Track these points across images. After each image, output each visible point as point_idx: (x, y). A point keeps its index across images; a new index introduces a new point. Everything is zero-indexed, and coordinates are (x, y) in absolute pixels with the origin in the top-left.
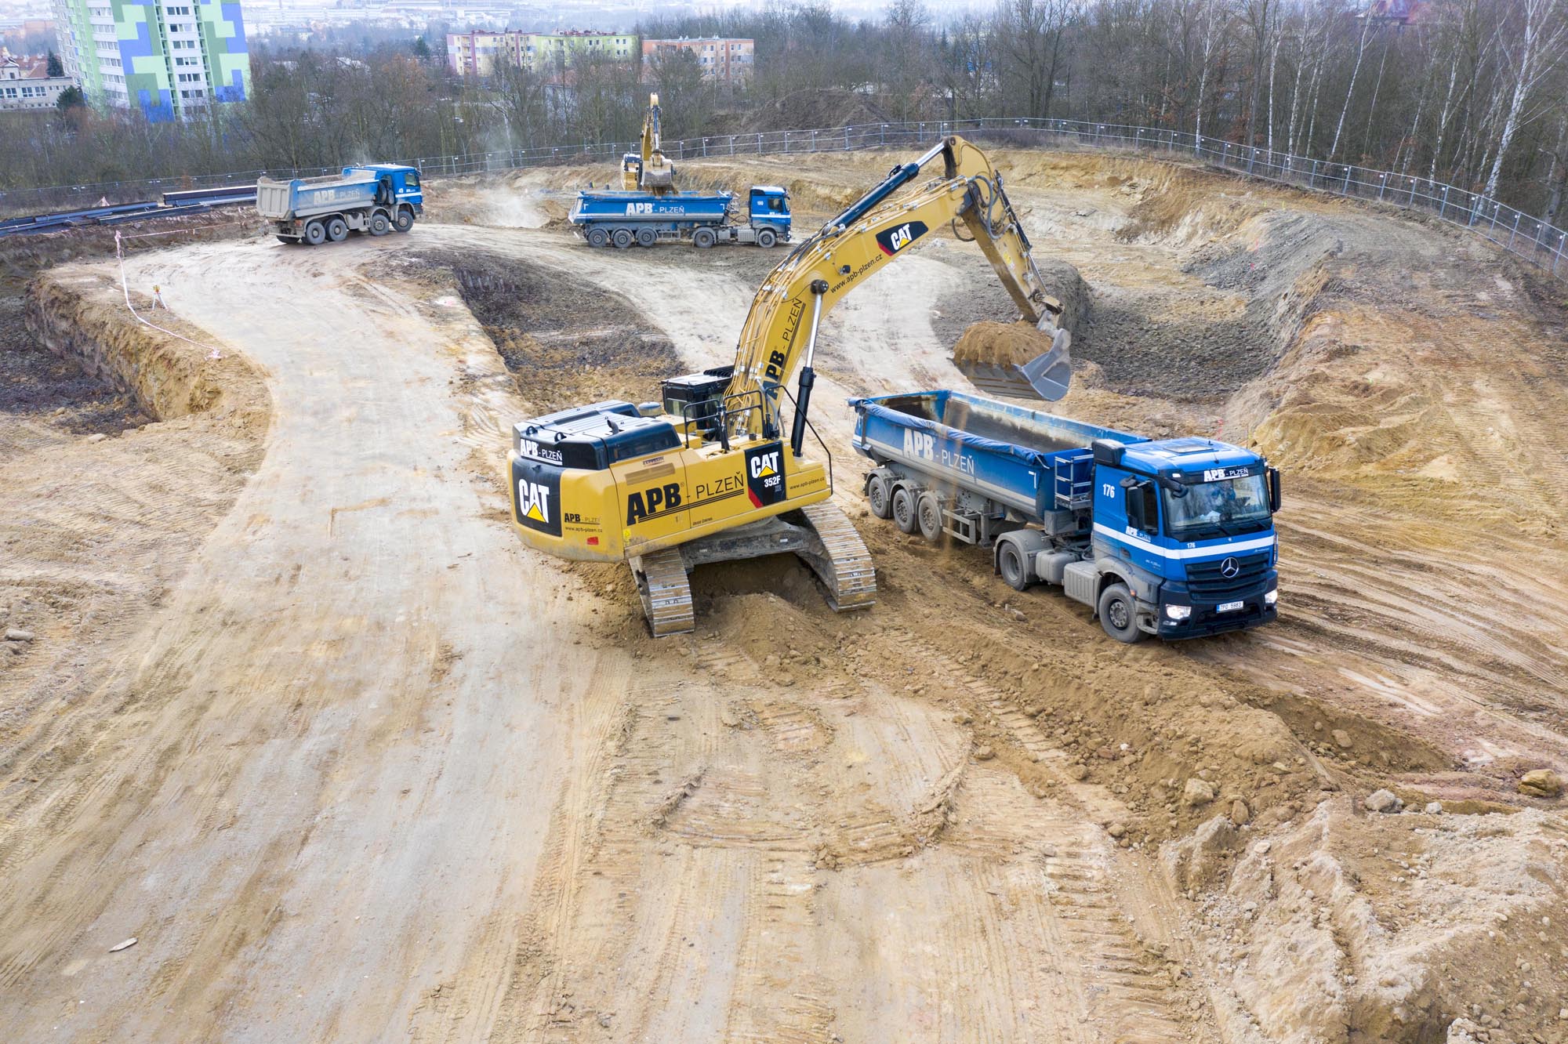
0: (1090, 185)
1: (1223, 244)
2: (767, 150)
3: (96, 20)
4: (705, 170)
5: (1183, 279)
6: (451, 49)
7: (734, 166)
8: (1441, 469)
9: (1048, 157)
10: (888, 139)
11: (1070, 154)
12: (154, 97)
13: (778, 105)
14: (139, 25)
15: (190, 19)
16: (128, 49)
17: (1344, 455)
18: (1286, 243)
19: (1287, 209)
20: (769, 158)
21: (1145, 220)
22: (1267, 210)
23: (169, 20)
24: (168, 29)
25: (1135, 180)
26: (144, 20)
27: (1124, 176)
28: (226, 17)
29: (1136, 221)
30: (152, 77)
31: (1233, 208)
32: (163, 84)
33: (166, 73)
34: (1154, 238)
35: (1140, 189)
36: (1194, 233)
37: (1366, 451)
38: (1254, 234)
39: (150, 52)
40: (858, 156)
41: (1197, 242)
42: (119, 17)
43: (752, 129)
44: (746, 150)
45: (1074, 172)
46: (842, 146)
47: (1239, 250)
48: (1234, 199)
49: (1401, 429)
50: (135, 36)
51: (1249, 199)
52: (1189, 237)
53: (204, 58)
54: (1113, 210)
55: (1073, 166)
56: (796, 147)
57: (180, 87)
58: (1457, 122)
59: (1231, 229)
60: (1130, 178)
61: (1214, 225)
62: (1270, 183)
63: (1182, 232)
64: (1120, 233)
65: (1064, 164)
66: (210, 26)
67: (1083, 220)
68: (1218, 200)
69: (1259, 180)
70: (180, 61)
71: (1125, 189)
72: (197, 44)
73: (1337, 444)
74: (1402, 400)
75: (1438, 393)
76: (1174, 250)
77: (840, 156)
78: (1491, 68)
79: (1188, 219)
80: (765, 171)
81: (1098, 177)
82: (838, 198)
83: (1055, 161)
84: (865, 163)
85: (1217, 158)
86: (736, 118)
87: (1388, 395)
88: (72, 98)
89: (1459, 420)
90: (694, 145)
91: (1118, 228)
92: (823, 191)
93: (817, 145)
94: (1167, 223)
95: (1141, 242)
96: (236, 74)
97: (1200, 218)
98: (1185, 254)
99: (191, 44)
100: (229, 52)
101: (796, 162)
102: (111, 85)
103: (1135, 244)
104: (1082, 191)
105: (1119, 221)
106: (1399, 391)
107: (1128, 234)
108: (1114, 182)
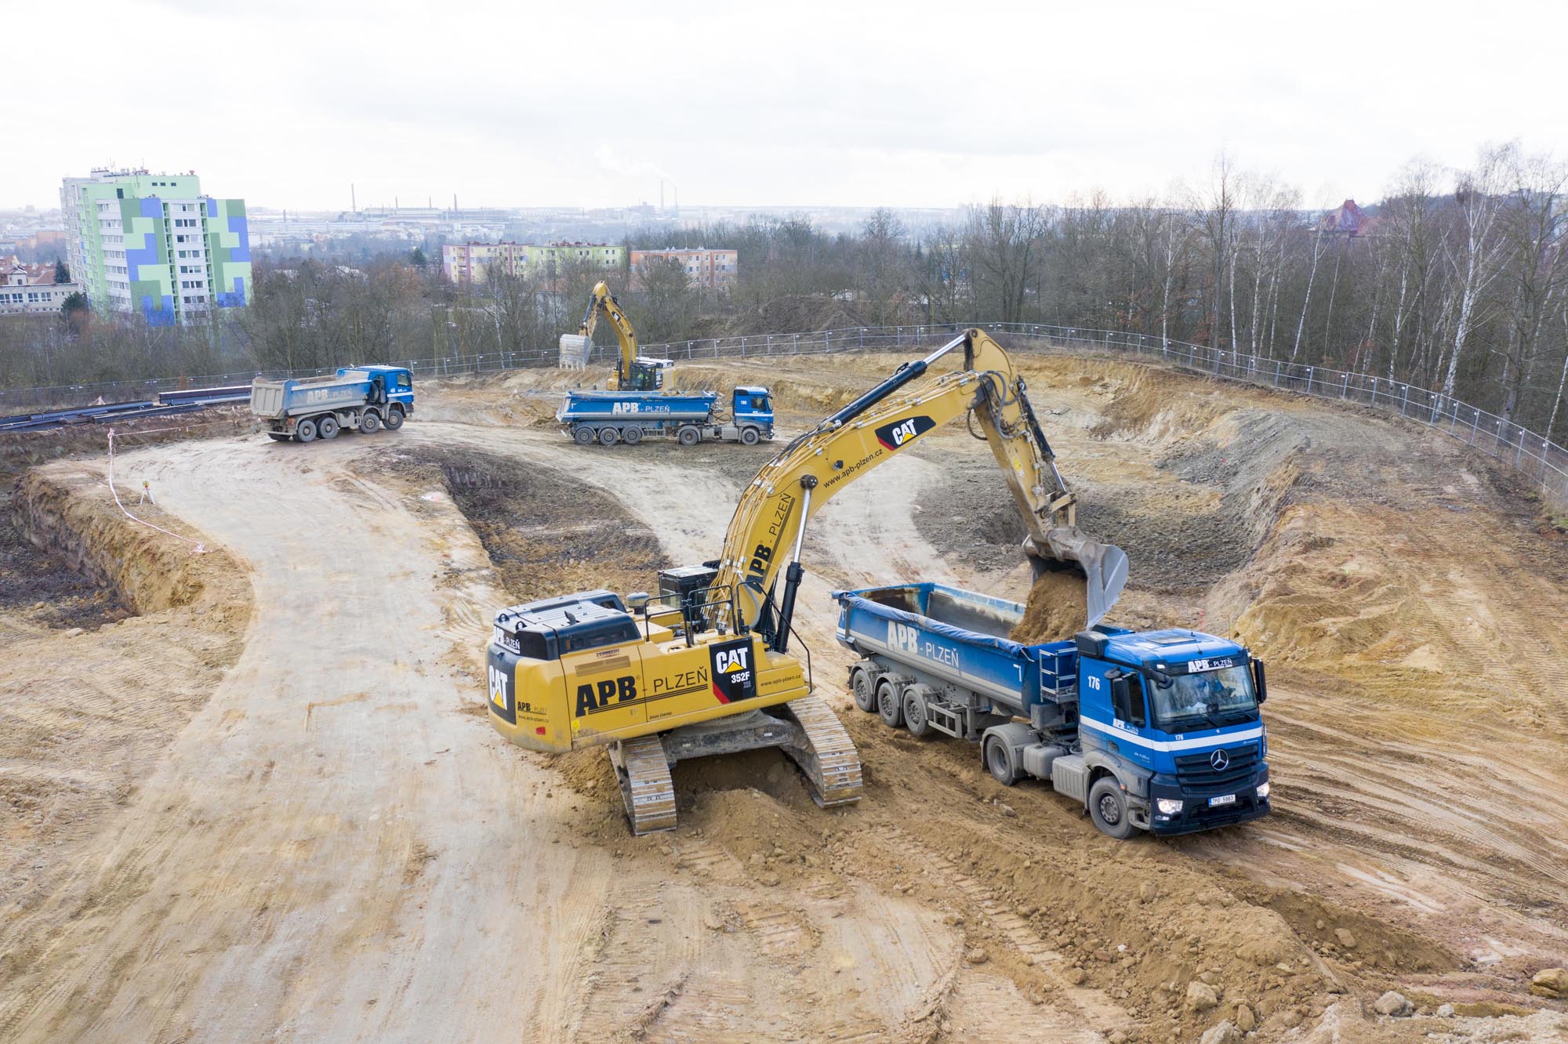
0: (1063, 385)
1: (1194, 440)
2: (749, 352)
3: (105, 231)
4: (691, 372)
5: (1157, 474)
6: (446, 259)
7: (719, 367)
8: (1424, 659)
9: (1022, 358)
10: (867, 342)
11: (1043, 356)
12: (156, 303)
13: (760, 310)
14: (147, 236)
15: (197, 230)
16: (135, 258)
17: (1326, 645)
18: (1255, 440)
19: (1255, 408)
20: (752, 360)
21: (1118, 418)
22: (1235, 408)
23: (176, 231)
24: (175, 239)
25: (1107, 380)
26: (152, 231)
27: (1096, 377)
28: (231, 230)
29: (1109, 419)
30: (156, 284)
31: (1202, 406)
32: (166, 290)
33: (171, 280)
34: (1127, 435)
35: (1111, 389)
36: (1166, 430)
37: (1347, 641)
38: (1224, 431)
39: (154, 260)
40: (838, 358)
41: (1169, 439)
42: (128, 228)
43: (735, 333)
44: (730, 353)
45: (1047, 373)
46: (822, 349)
47: (1210, 447)
48: (1203, 398)
49: (1381, 619)
50: (143, 246)
51: (1217, 398)
52: (1162, 434)
53: (208, 267)
54: (1086, 408)
55: (1046, 368)
56: (778, 350)
57: (182, 293)
58: (1411, 326)
59: (1201, 426)
60: (1102, 379)
61: (1185, 423)
62: (1236, 383)
63: (1154, 430)
64: (1094, 430)
65: (1037, 365)
66: (216, 236)
67: (1058, 418)
68: (1188, 400)
69: (1225, 381)
70: (184, 269)
71: (1098, 389)
72: (202, 254)
73: (1319, 634)
74: (1379, 591)
75: (1414, 584)
76: (1147, 447)
77: (821, 358)
78: (1439, 275)
79: (1159, 417)
80: (747, 372)
81: (1071, 378)
82: (820, 398)
83: (1029, 362)
84: (845, 365)
85: (1185, 359)
86: (721, 322)
87: (1365, 586)
88: (76, 303)
89: (1438, 610)
90: (680, 348)
91: (1093, 425)
92: (805, 391)
93: (799, 348)
94: (1139, 421)
95: (1115, 439)
96: (238, 281)
97: (1171, 416)
98: (1158, 450)
99: (196, 253)
100: (232, 261)
101: (778, 364)
102: (115, 291)
103: (1108, 441)
104: (1055, 391)
105: (1094, 420)
106: (1374, 583)
107: (1102, 432)
108: (1086, 382)
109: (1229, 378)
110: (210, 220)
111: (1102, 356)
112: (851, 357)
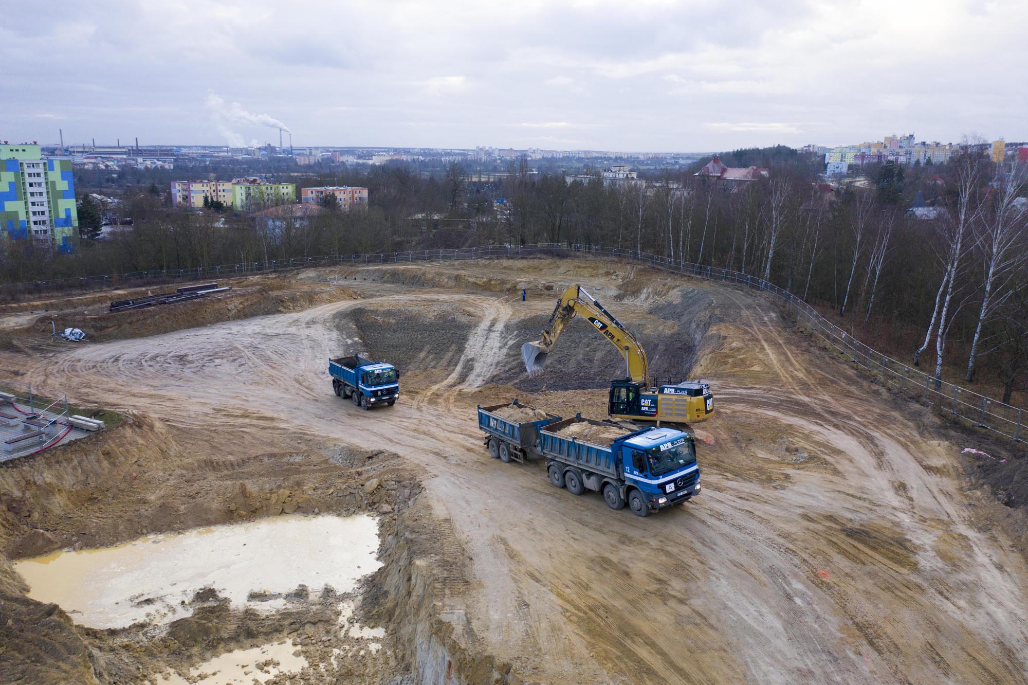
0: (597, 275)
1: (662, 301)
5: (649, 316)
6: (173, 191)
9: (576, 262)
10: (493, 253)
11: (586, 261)
12: (18, 227)
14: (11, 184)
15: (42, 179)
18: (689, 301)
19: (689, 286)
21: (626, 291)
22: (679, 286)
23: (28, 180)
24: (28, 185)
25: (618, 273)
26: (13, 180)
27: (612, 271)
28: (63, 179)
29: (622, 292)
30: (16, 213)
31: (664, 285)
32: (22, 217)
33: (25, 210)
34: (631, 299)
35: (621, 277)
36: (649, 296)
38: (675, 296)
39: (15, 198)
40: (481, 262)
41: (651, 300)
44: (421, 259)
45: (589, 269)
46: (471, 257)
47: (670, 304)
48: (664, 282)
50: (7, 190)
51: (669, 281)
52: (647, 299)
53: (49, 202)
54: (610, 287)
55: (588, 267)
57: (33, 218)
58: (750, 247)
59: (665, 294)
60: (615, 272)
61: (656, 293)
62: (677, 274)
63: (643, 296)
64: (616, 297)
65: (584, 265)
66: (53, 183)
67: (598, 292)
68: (658, 281)
69: (672, 273)
70: (33, 204)
71: (614, 277)
72: (45, 194)
76: (642, 304)
77: (472, 262)
78: (761, 223)
79: (645, 291)
81: (601, 271)
82: (480, 283)
83: (580, 264)
84: (485, 266)
85: (653, 263)
90: (389, 256)
91: (615, 295)
92: (472, 280)
93: (457, 256)
94: (636, 293)
95: (626, 301)
96: (68, 211)
97: (650, 290)
98: (646, 305)
99: (41, 194)
100: (64, 198)
103: (623, 302)
104: (595, 278)
105: (614, 292)
107: (619, 297)
108: (608, 274)
109: (674, 271)
110: (49, 173)
111: (613, 261)
112: (488, 262)
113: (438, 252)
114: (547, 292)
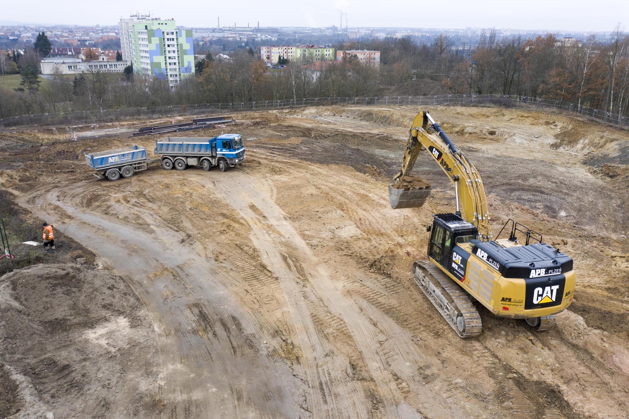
0: (537, 124)
1: (597, 153)
2: (401, 103)
3: (141, 42)
6: (262, 52)
7: (391, 110)
9: (519, 113)
10: (451, 101)
11: (530, 111)
12: (159, 71)
14: (156, 45)
16: (152, 53)
18: (627, 155)
20: (403, 107)
21: (563, 140)
22: (617, 140)
23: (167, 43)
24: (167, 46)
26: (158, 42)
27: (551, 121)
28: (187, 42)
29: (559, 141)
31: (602, 138)
32: (163, 66)
33: (165, 62)
34: (567, 148)
35: (558, 127)
36: (585, 147)
38: (612, 149)
39: (159, 54)
40: (440, 108)
41: (586, 151)
42: (150, 42)
44: (393, 102)
45: (531, 119)
46: (432, 103)
47: (606, 157)
48: (601, 135)
50: (155, 49)
52: (583, 149)
53: (178, 57)
54: (548, 135)
55: (530, 116)
56: (413, 103)
59: (601, 147)
60: (555, 122)
61: (593, 145)
62: (616, 128)
63: (579, 146)
64: (552, 145)
65: (526, 115)
66: (181, 45)
67: (537, 139)
68: (594, 134)
70: (170, 58)
71: (553, 127)
72: (176, 52)
76: (576, 154)
79: (581, 141)
81: (541, 121)
84: (442, 111)
86: (388, 89)
90: (371, 100)
93: (422, 102)
94: (572, 142)
96: (189, 63)
97: (587, 141)
98: (582, 156)
100: (187, 55)
101: (414, 109)
102: (145, 66)
103: (559, 150)
105: (552, 141)
107: (555, 146)
109: (612, 124)
110: (179, 38)
111: (553, 112)
112: (445, 108)
113: (408, 98)
114: (490, 137)
